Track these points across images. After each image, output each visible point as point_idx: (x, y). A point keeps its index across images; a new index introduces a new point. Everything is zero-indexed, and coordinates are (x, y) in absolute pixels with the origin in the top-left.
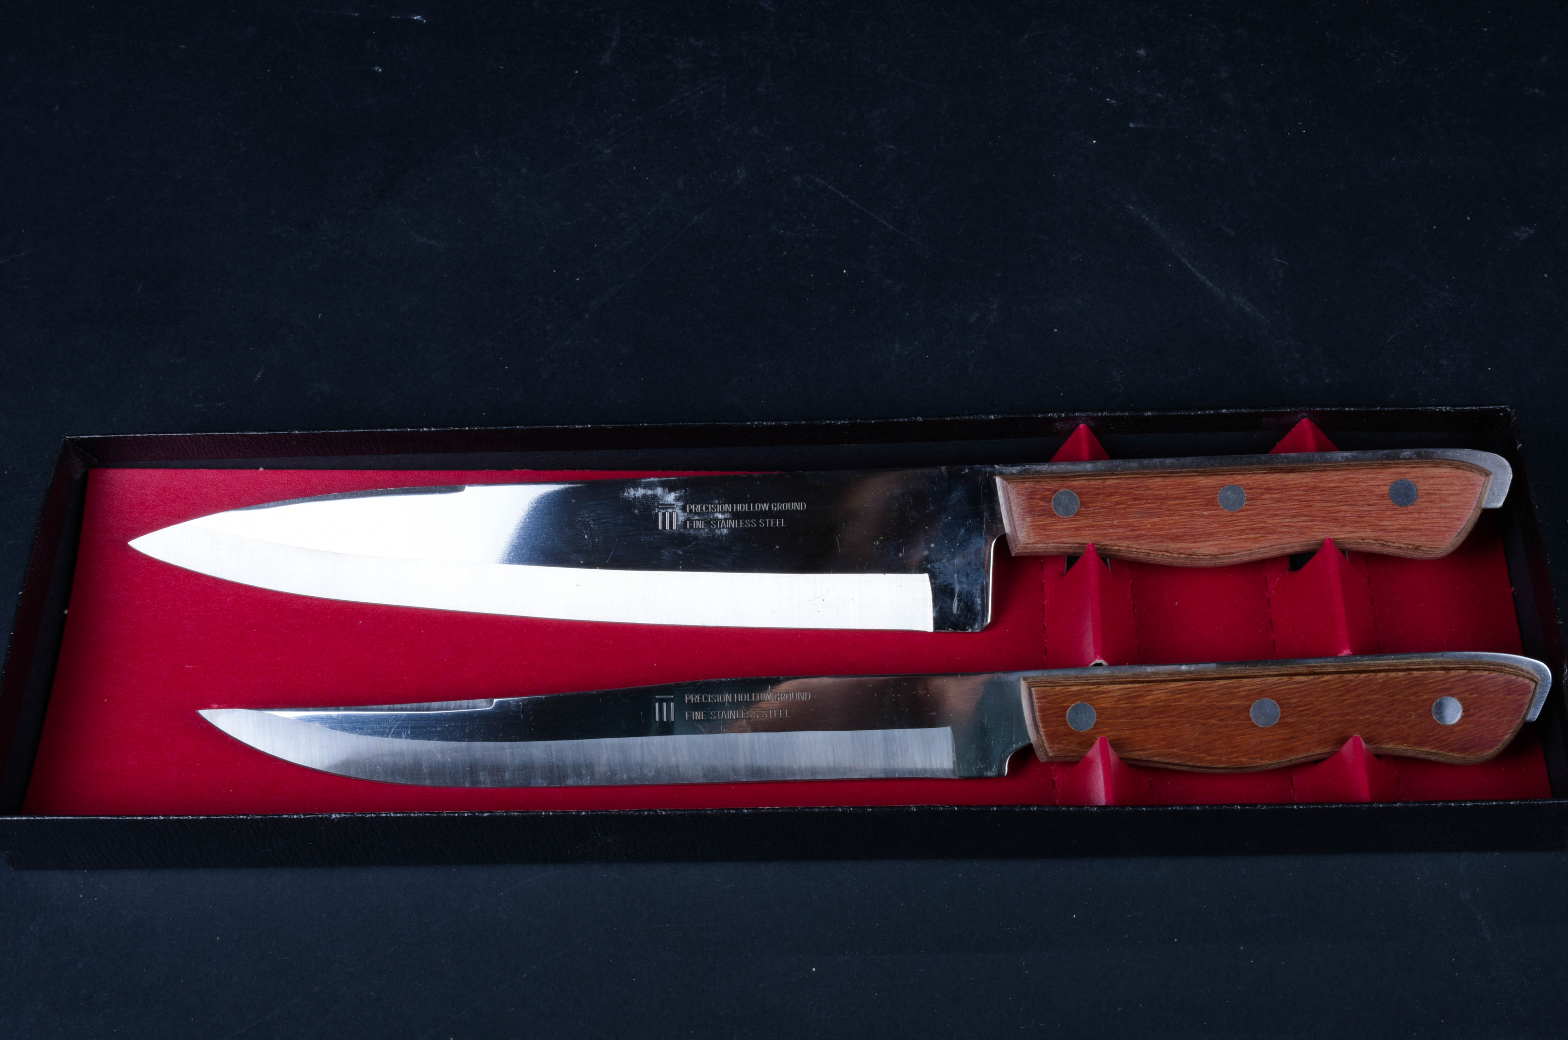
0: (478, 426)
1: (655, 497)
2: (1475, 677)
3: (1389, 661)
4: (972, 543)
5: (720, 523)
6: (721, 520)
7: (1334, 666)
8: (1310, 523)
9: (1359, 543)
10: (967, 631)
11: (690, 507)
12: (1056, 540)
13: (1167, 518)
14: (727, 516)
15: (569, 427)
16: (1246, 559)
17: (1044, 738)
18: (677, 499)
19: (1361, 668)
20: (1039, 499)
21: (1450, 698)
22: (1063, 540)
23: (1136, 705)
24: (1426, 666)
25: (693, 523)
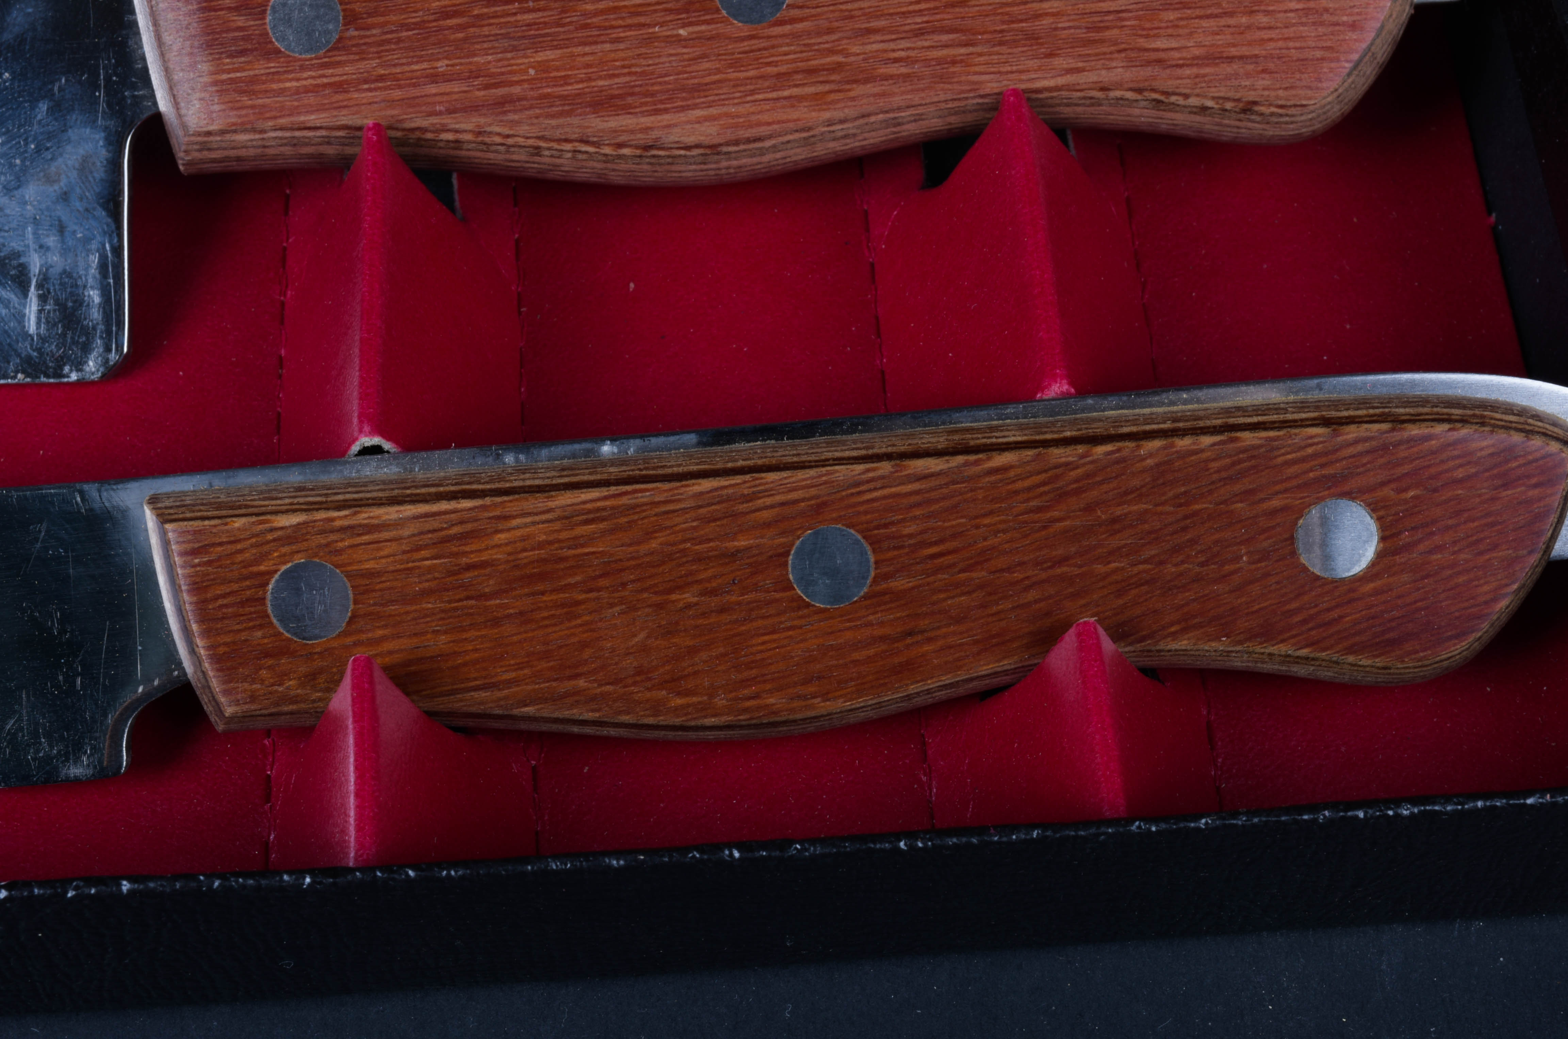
2: (1410, 440)
3: (1175, 408)
4: (69, 141)
7: (1021, 428)
8: (963, 50)
9: (1095, 102)
12: (283, 121)
13: (579, 50)
16: (799, 155)
17: (207, 665)
19: (1098, 429)
20: (230, 9)
21: (1344, 503)
22: (302, 118)
23: (464, 560)
24: (1275, 417)
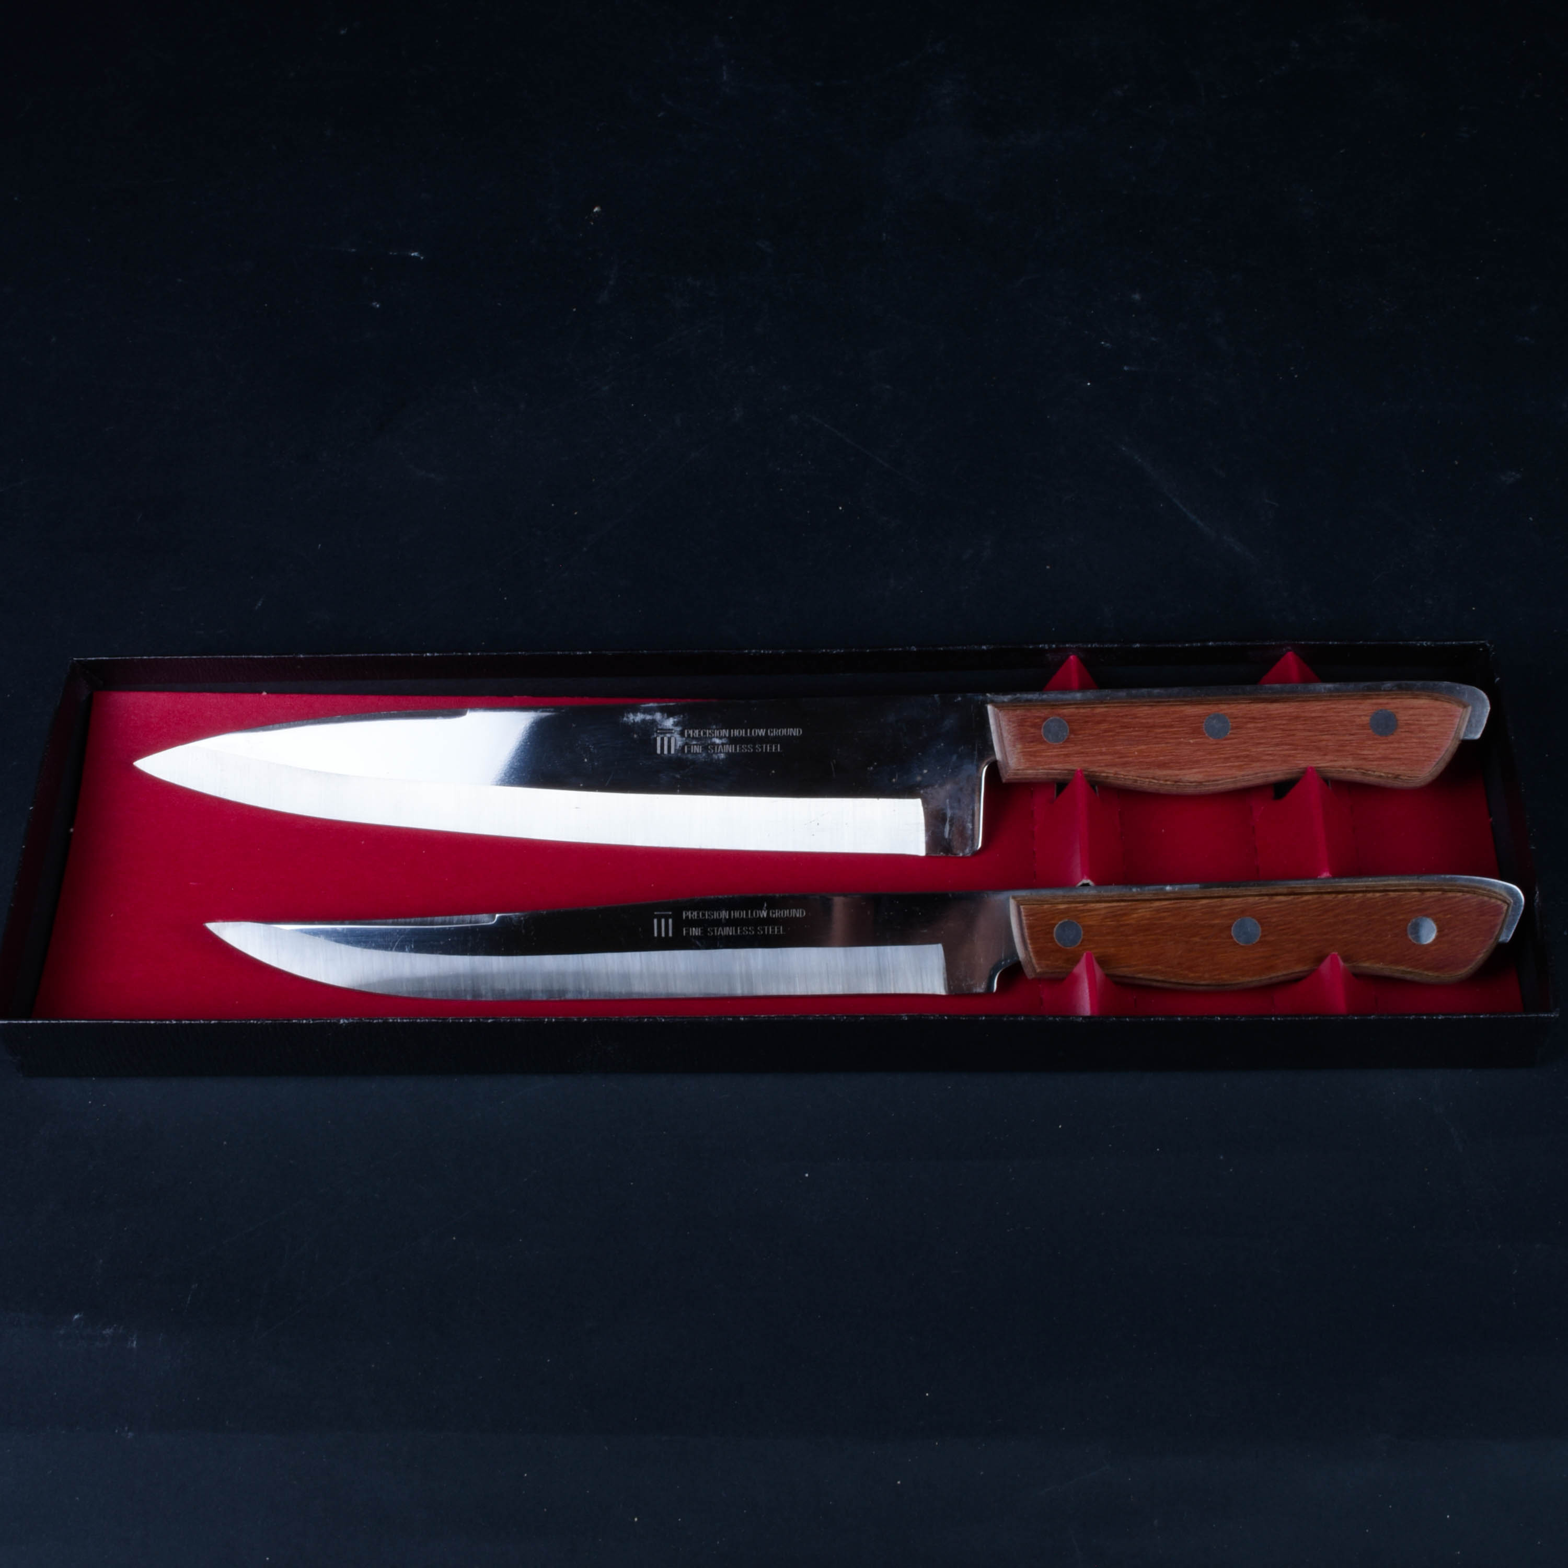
0: (479, 651)
1: (653, 722)
2: (1450, 898)
3: (1367, 883)
4: (963, 769)
5: (718, 748)
6: (719, 744)
7: (1313, 887)
8: (1293, 752)
9: (1342, 772)
10: (958, 855)
11: (688, 732)
12: (1046, 767)
13: (1154, 746)
14: (724, 741)
15: (570, 653)
16: (1231, 786)
17: (1032, 954)
18: (676, 724)
19: (1340, 889)
20: (1028, 726)
21: (1424, 918)
22: (1053, 766)
23: (1121, 923)
24: (1401, 888)
25: (690, 748)
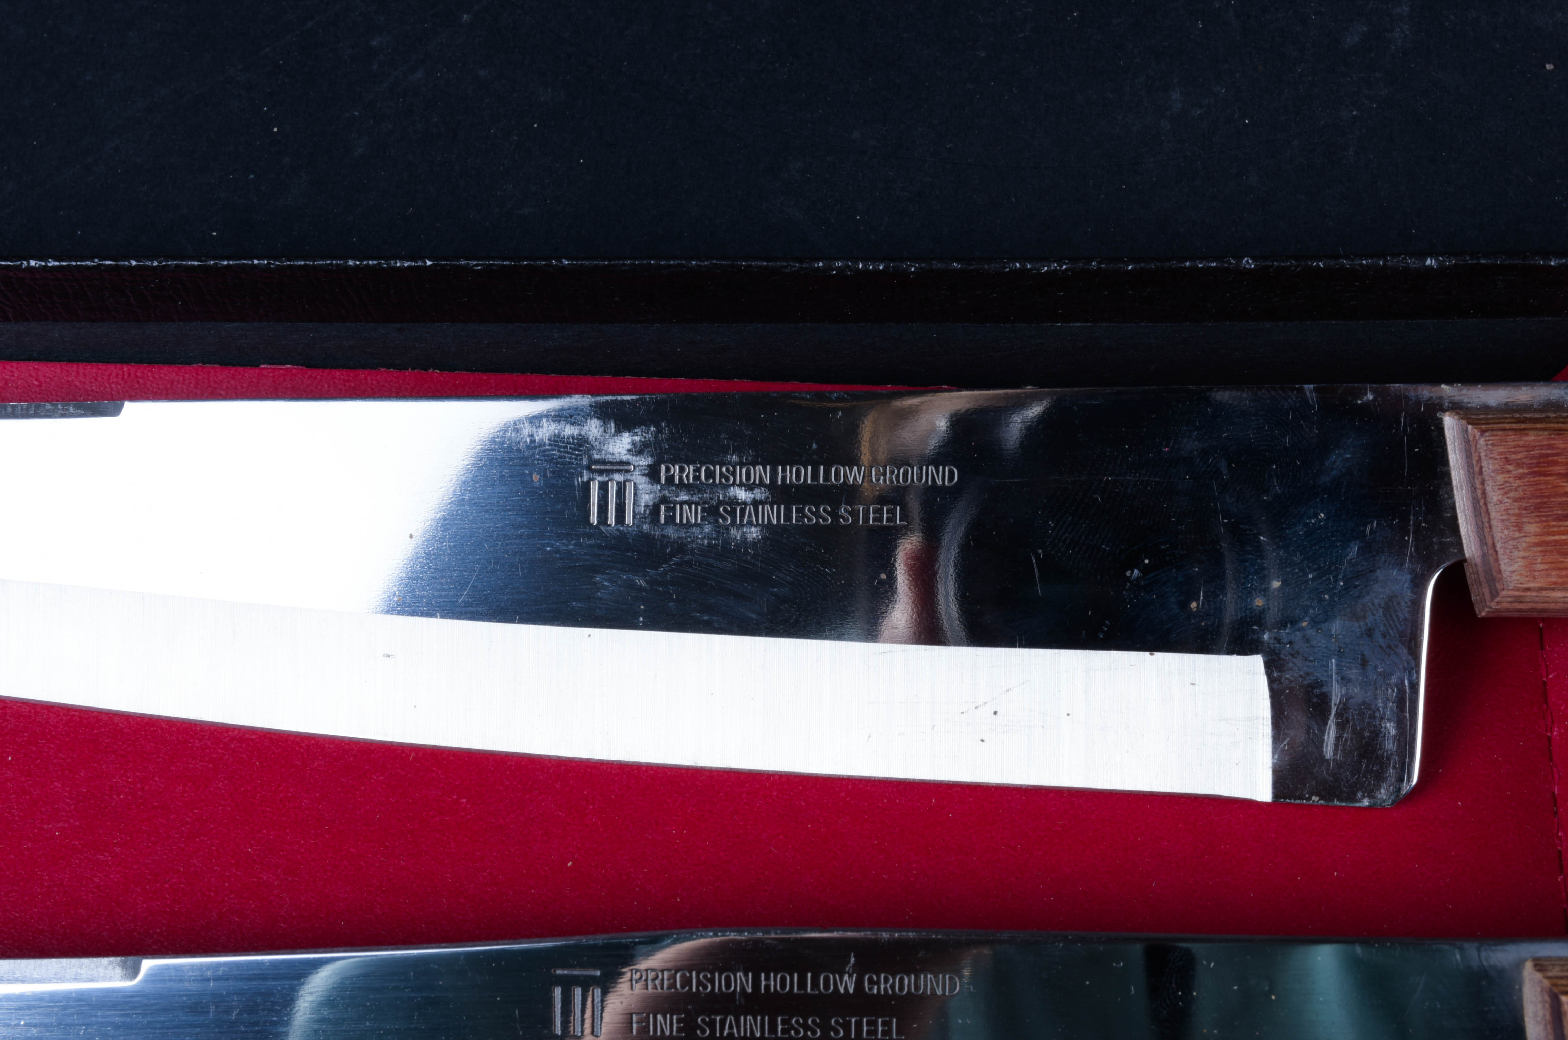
0: (160, 257)
1: (582, 442)
4: (1377, 581)
5: (743, 511)
6: (745, 503)
10: (1358, 805)
11: (668, 470)
14: (759, 494)
15: (379, 264)
18: (638, 450)
20: (1559, 475)
25: (674, 509)
